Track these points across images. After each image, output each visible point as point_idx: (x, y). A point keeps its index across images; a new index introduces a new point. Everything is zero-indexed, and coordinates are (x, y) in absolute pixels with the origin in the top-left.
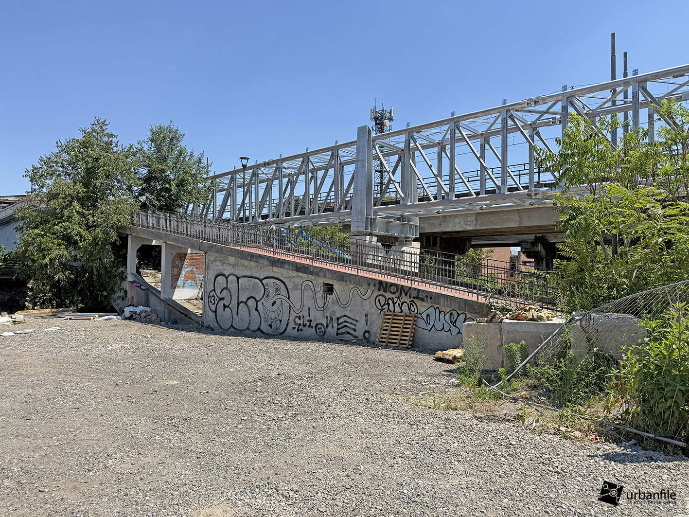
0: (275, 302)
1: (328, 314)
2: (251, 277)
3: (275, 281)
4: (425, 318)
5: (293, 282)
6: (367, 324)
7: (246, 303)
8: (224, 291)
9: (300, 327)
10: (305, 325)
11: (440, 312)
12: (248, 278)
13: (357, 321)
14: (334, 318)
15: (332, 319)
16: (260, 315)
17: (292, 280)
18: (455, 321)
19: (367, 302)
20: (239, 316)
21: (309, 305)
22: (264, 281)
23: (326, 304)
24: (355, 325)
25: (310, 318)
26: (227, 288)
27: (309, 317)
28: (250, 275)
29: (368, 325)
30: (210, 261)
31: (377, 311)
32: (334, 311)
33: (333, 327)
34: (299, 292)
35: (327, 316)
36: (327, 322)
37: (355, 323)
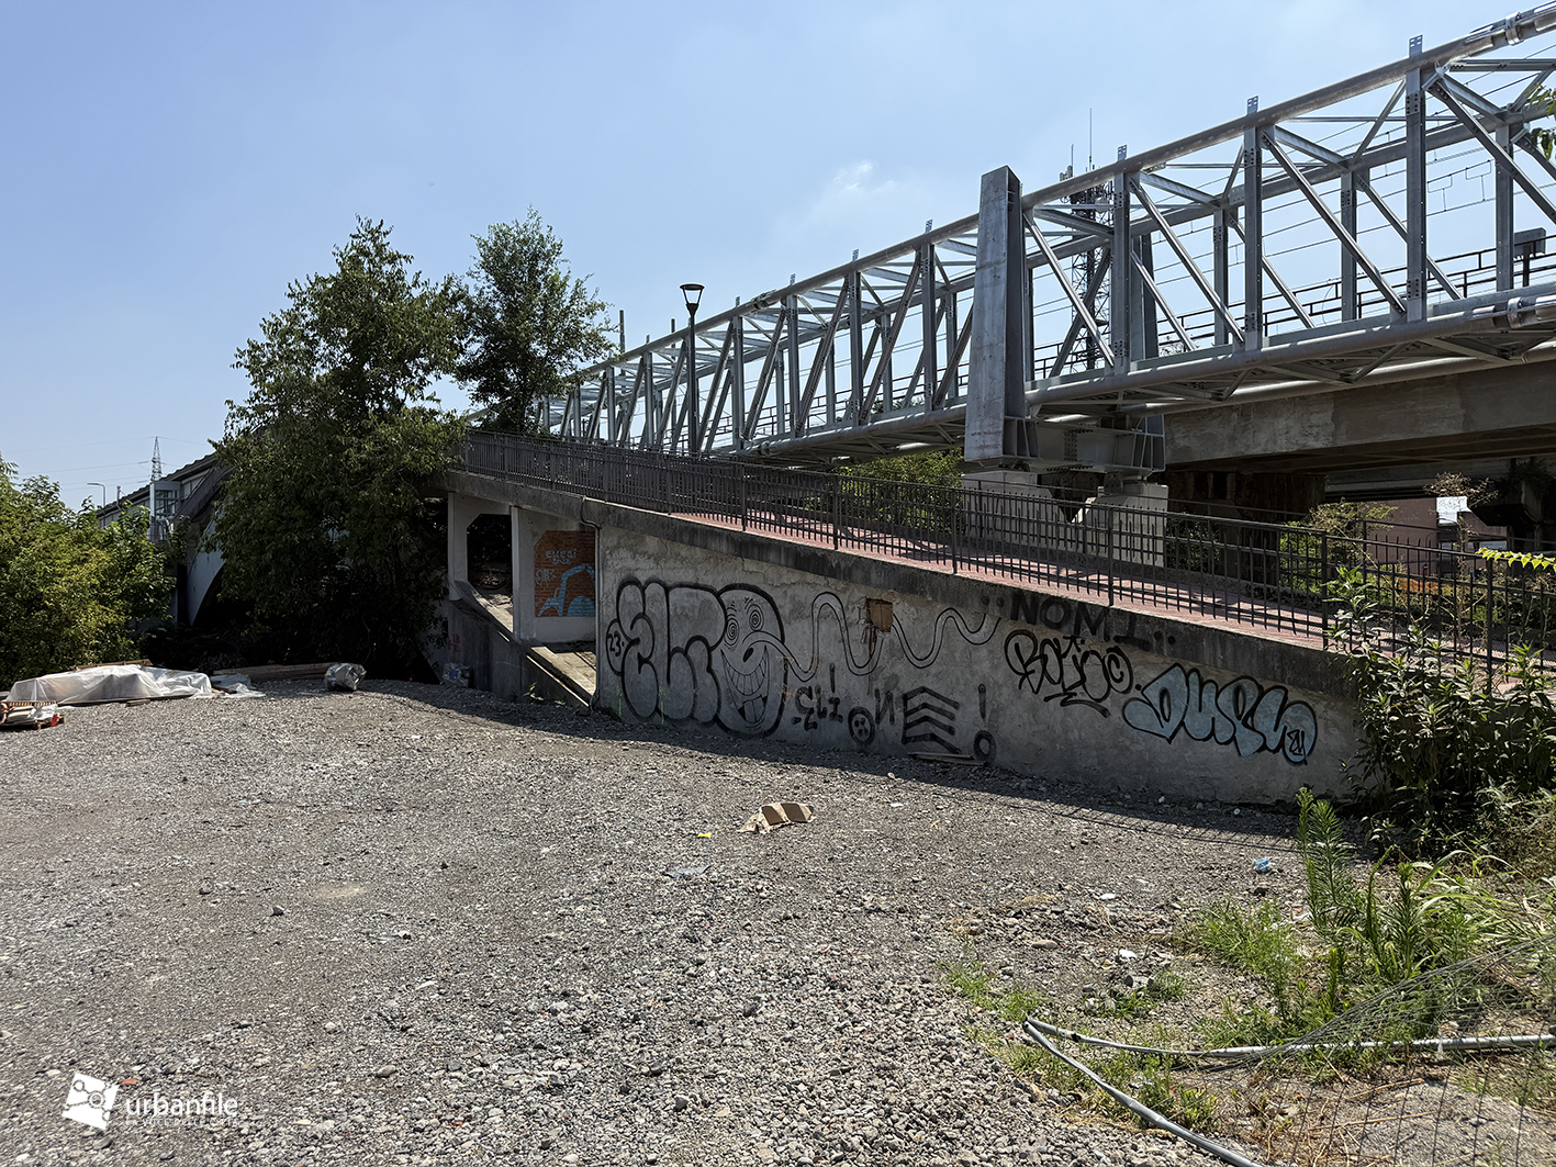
0: (750, 652)
1: (880, 685)
2: (696, 586)
3: (750, 595)
4: (1155, 701)
5: (793, 598)
6: (983, 716)
7: (685, 653)
8: (639, 621)
9: (813, 718)
10: (822, 714)
11: (1202, 685)
12: (688, 590)
13: (956, 705)
14: (896, 694)
15: (889, 698)
16: (717, 684)
17: (790, 593)
18: (1252, 712)
19: (983, 652)
20: (672, 685)
21: (832, 659)
22: (725, 597)
23: (875, 656)
24: (952, 717)
25: (836, 695)
26: (643, 615)
27: (833, 691)
28: (694, 581)
29: (987, 715)
30: (608, 548)
31: (1010, 676)
32: (895, 677)
33: (892, 719)
34: (805, 625)
35: (877, 691)
36: (878, 706)
37: (952, 709)
